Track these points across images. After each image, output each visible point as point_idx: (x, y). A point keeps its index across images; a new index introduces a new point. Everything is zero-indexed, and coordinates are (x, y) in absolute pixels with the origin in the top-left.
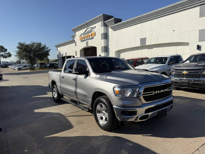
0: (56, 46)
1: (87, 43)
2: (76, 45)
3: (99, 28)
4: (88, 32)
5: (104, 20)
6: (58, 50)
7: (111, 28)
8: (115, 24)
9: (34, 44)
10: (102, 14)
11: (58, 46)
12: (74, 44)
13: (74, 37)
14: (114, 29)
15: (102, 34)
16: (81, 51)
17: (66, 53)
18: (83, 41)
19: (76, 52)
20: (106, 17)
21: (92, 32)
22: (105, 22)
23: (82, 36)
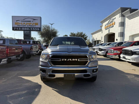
1: (109, 31)
2: (102, 33)
3: (118, 19)
4: (110, 23)
5: (122, 12)
6: (92, 37)
7: (127, 17)
10: (120, 8)
11: (92, 34)
13: (101, 27)
15: (119, 23)
16: (105, 36)
18: (107, 29)
19: (102, 37)
20: (123, 10)
21: (113, 22)
22: (123, 13)
23: (107, 26)
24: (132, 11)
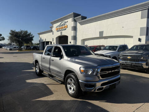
0: (38, 34)
1: (61, 33)
2: (53, 34)
3: (70, 22)
4: (62, 25)
6: (39, 37)
7: (79, 23)
8: (82, 20)
9: (22, 31)
10: (73, 13)
11: (39, 34)
12: (52, 33)
13: (52, 27)
14: (82, 24)
15: (72, 27)
16: (56, 38)
17: (45, 39)
18: (58, 31)
19: (53, 39)
20: (76, 15)
21: (65, 25)
22: (75, 18)
23: (58, 27)
24: (83, 18)
